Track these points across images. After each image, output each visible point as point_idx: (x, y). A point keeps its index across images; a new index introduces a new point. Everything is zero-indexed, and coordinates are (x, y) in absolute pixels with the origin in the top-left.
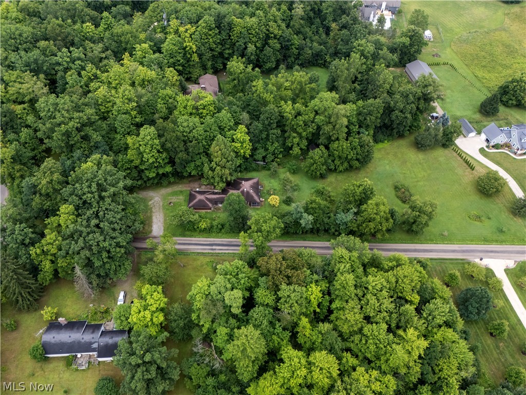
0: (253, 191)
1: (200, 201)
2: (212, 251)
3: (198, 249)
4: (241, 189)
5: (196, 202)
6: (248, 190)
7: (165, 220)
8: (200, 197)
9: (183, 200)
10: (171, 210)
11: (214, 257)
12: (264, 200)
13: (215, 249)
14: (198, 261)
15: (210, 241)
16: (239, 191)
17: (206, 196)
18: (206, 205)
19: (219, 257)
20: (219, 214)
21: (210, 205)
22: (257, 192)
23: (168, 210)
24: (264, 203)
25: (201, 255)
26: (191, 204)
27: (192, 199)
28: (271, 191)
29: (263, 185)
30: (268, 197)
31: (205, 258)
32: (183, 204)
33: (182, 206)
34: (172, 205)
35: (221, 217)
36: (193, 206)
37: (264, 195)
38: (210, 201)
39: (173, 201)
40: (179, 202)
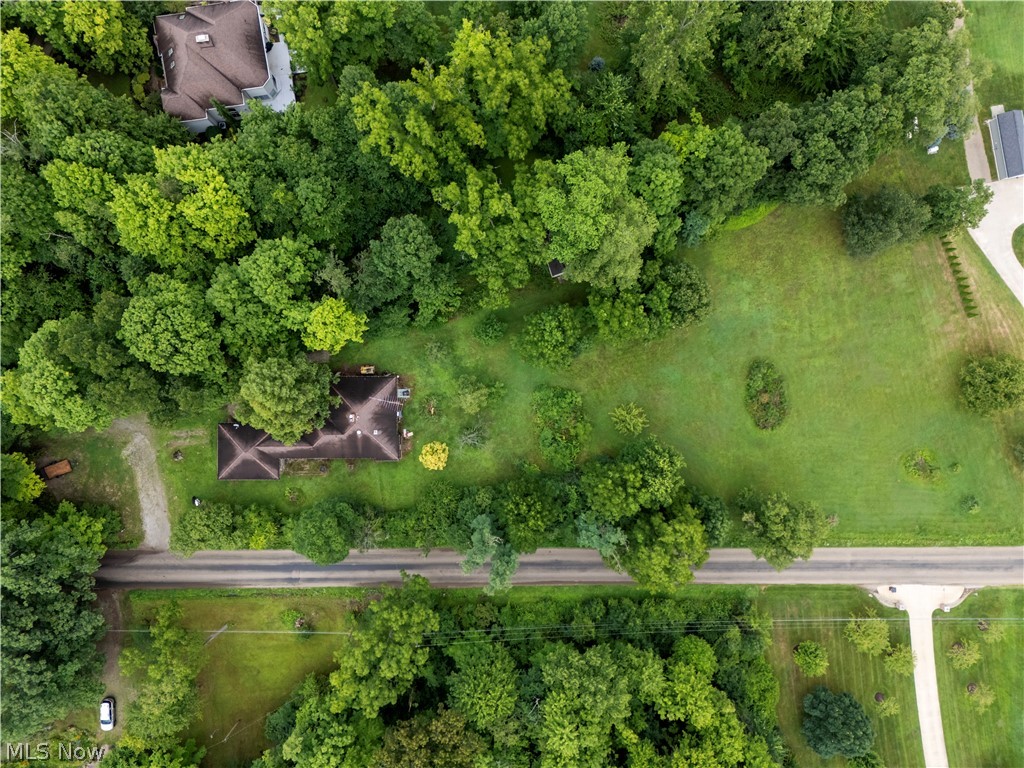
0: (380, 432)
1: (246, 463)
2: (290, 586)
3: (257, 580)
4: (349, 432)
5: (237, 467)
6: (366, 432)
7: (171, 501)
8: (244, 454)
9: (206, 441)
10: (180, 474)
11: (296, 599)
12: (411, 434)
13: (297, 580)
14: (261, 612)
15: (284, 558)
16: (344, 437)
17: (261, 448)
18: (262, 475)
19: (308, 599)
20: (300, 483)
21: (273, 473)
22: (390, 430)
23: (172, 472)
24: (413, 445)
25: (266, 595)
26: (224, 473)
27: (225, 454)
28: (432, 403)
29: (411, 385)
30: (423, 425)
31: (276, 603)
32: (209, 455)
33: (206, 459)
34: (181, 458)
35: (305, 490)
36: (231, 476)
37: (412, 417)
38: (273, 460)
39: (181, 444)
40: (196, 448)
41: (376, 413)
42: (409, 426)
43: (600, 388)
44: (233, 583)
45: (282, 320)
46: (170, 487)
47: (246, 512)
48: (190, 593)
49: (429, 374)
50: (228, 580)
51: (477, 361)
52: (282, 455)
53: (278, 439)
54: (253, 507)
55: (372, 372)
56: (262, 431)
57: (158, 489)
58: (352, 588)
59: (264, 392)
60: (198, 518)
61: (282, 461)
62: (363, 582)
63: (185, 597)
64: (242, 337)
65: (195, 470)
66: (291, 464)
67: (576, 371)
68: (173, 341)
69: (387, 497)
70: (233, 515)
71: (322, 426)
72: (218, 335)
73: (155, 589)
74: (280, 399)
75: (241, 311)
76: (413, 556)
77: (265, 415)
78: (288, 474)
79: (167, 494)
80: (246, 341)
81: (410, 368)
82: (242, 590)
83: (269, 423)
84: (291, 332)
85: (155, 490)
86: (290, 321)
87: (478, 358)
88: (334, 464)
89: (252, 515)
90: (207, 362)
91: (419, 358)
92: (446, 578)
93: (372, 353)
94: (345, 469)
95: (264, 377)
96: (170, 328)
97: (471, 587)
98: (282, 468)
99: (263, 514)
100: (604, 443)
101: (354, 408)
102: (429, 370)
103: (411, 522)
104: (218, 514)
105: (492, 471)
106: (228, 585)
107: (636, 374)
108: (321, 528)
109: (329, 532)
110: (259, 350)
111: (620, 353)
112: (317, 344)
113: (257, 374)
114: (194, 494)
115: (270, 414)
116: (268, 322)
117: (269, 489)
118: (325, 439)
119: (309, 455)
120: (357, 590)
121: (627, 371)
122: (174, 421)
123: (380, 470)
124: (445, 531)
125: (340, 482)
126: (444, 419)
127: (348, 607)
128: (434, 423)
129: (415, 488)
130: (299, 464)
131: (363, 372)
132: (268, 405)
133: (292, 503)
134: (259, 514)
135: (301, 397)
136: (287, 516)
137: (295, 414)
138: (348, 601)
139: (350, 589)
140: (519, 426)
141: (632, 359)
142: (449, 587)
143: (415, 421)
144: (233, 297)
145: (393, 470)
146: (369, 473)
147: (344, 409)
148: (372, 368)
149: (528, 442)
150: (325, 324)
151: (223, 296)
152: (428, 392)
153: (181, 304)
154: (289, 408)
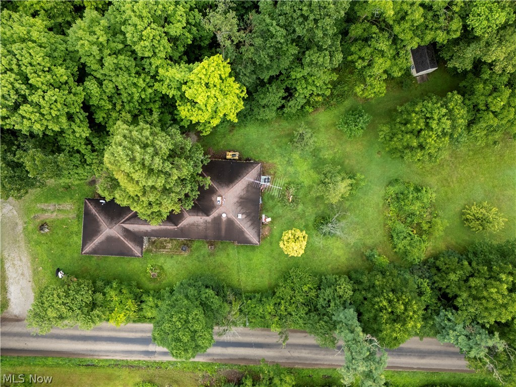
0: (244, 216)
1: (110, 239)
2: (147, 359)
3: (115, 352)
4: (214, 214)
5: (101, 243)
6: (231, 216)
7: (35, 272)
8: (109, 230)
9: (72, 215)
10: (45, 246)
11: (151, 371)
12: (269, 220)
13: (153, 353)
14: (117, 382)
15: (142, 331)
16: (209, 219)
17: (126, 226)
18: (125, 253)
19: (162, 372)
20: (161, 260)
21: (136, 250)
22: (253, 214)
23: (38, 243)
24: (271, 230)
25: (123, 366)
26: (89, 247)
27: (90, 229)
28: (291, 191)
29: (272, 172)
30: (280, 211)
31: (133, 374)
32: (75, 229)
33: (72, 233)
34: (47, 230)
35: (165, 268)
36: (95, 251)
37: (271, 203)
38: (137, 238)
39: (48, 216)
40: (63, 222)
41: (241, 198)
42: (267, 211)
43: (449, 186)
44: (92, 353)
45: (156, 84)
46: (35, 258)
47: (108, 289)
48: (50, 361)
49: (289, 163)
50: (87, 351)
51: (335, 153)
52: (147, 234)
53: (144, 218)
54: (114, 285)
55: (237, 158)
56: (127, 209)
57: (24, 260)
58: (206, 363)
59: (133, 160)
60: (55, 296)
61: (145, 239)
62: (215, 358)
63: (45, 365)
64: (110, 98)
65: (61, 243)
66: (154, 242)
67: (428, 169)
68: (17, 85)
69: (243, 278)
70: (94, 292)
71: (190, 207)
72: (80, 88)
73: (16, 355)
74: (151, 171)
75: (109, 61)
76: (263, 335)
77: (132, 189)
78: (151, 251)
79: (32, 265)
80: (114, 105)
81: (272, 157)
82: (100, 361)
83: (136, 199)
84: (164, 97)
85: (21, 260)
86: (165, 86)
87: (336, 150)
88: (195, 244)
89: (113, 293)
90: (64, 120)
91: (280, 147)
92: (294, 358)
93: (237, 140)
94: (206, 249)
95: (133, 141)
96: (14, 67)
97: (316, 367)
98: (146, 245)
99: (124, 291)
100: (449, 239)
101: (221, 191)
102: (289, 159)
103: (270, 308)
104: (77, 292)
105: (343, 259)
106: (87, 355)
107: (484, 175)
108: (187, 322)
109: (197, 327)
110: (129, 117)
111: (471, 153)
112: (195, 114)
113: (125, 137)
114: (58, 266)
115: (138, 188)
116: (141, 84)
117: (133, 266)
118: (190, 220)
119: (172, 235)
120: (209, 365)
121: (475, 171)
122: (22, 191)
123: (238, 253)
124: (300, 318)
125: (199, 261)
126: (301, 207)
127: (200, 381)
128: (291, 210)
129: (270, 271)
130: (161, 243)
131: (228, 157)
132: (136, 176)
133: (153, 280)
134: (121, 291)
135: (175, 171)
136: (147, 292)
137: (166, 191)
138: (200, 375)
139: (203, 364)
140: (370, 218)
141: (481, 160)
142: (296, 366)
143: (273, 207)
144: (101, 40)
145: (250, 253)
146: (228, 255)
147: (212, 191)
148: (237, 154)
149: (378, 234)
150: (207, 85)
151: (87, 36)
152: (287, 181)
153: (34, 42)
154: (160, 182)
